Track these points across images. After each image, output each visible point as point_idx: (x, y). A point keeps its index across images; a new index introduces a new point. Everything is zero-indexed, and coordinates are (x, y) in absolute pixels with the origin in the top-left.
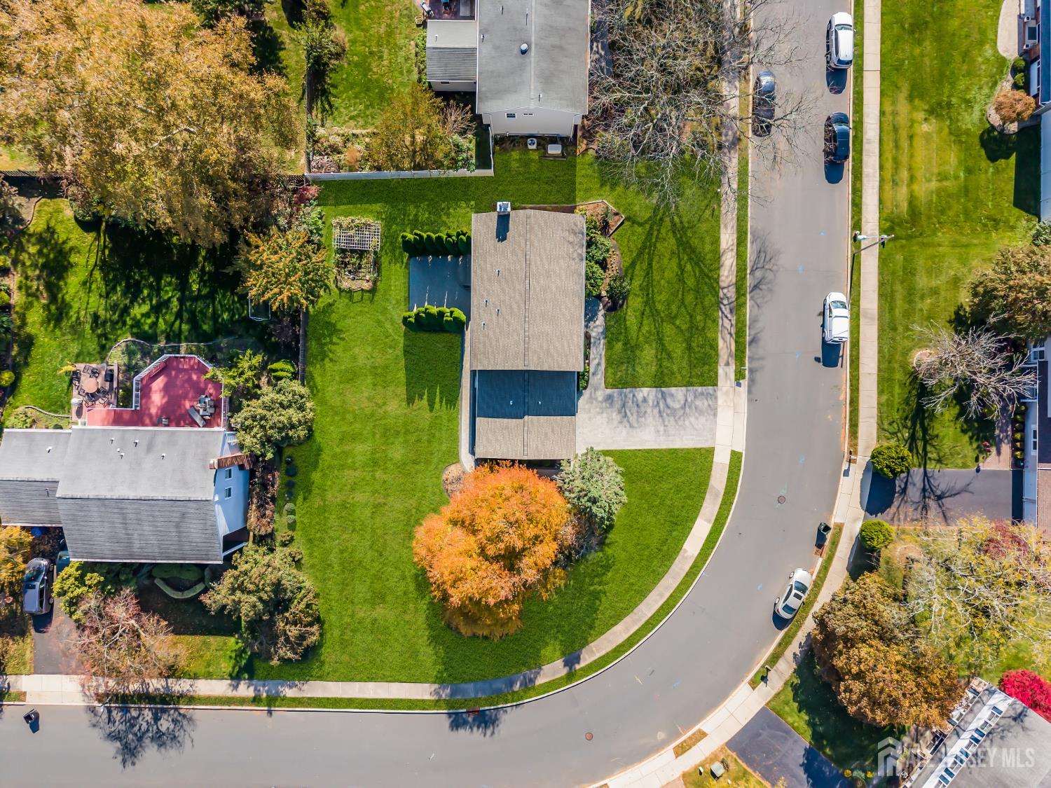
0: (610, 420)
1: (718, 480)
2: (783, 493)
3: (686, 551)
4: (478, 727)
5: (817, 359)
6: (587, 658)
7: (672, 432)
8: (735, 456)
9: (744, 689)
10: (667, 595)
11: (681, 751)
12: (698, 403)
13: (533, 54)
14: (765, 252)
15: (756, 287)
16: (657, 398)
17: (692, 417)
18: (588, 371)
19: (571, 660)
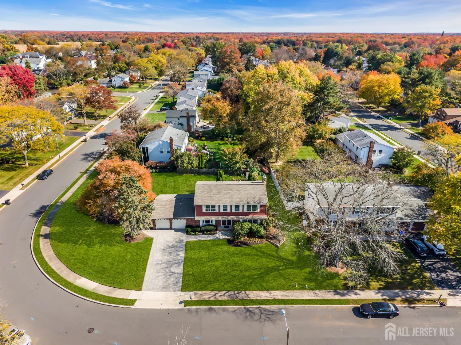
2: (95, 331)
3: (80, 279)
4: (36, 212)
6: (43, 241)
8: (132, 302)
12: (172, 279)
14: (273, 315)
16: (178, 260)
17: (163, 277)
18: (196, 235)
19: (46, 236)
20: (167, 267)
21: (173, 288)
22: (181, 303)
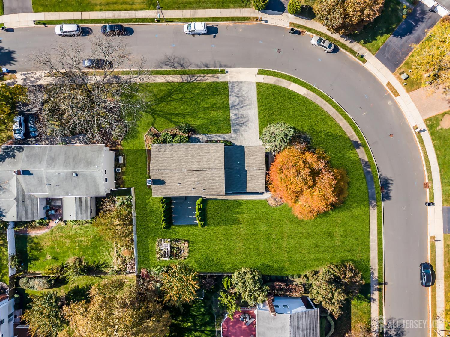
0: (245, 131)
1: (271, 80)
2: (276, 50)
3: (305, 94)
4: (389, 187)
5: (215, 37)
6: (355, 138)
7: (250, 102)
8: (261, 72)
9: (367, 66)
10: (325, 102)
11: (396, 93)
12: (236, 90)
13: (77, 171)
14: (166, 62)
15: (182, 66)
16: (235, 109)
17: (243, 93)
19: (356, 145)
20: (242, 102)
22: (227, 72)
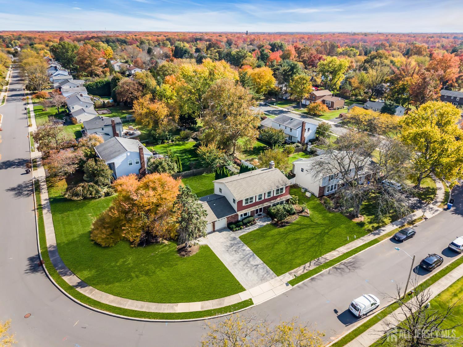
3: (176, 306)
5: (336, 311)
8: (249, 302)
10: (144, 310)
12: (261, 271)
14: (354, 264)
15: (336, 268)
16: (248, 254)
17: (252, 272)
18: (241, 229)
19: (82, 284)
20: (246, 263)
21: (269, 277)
